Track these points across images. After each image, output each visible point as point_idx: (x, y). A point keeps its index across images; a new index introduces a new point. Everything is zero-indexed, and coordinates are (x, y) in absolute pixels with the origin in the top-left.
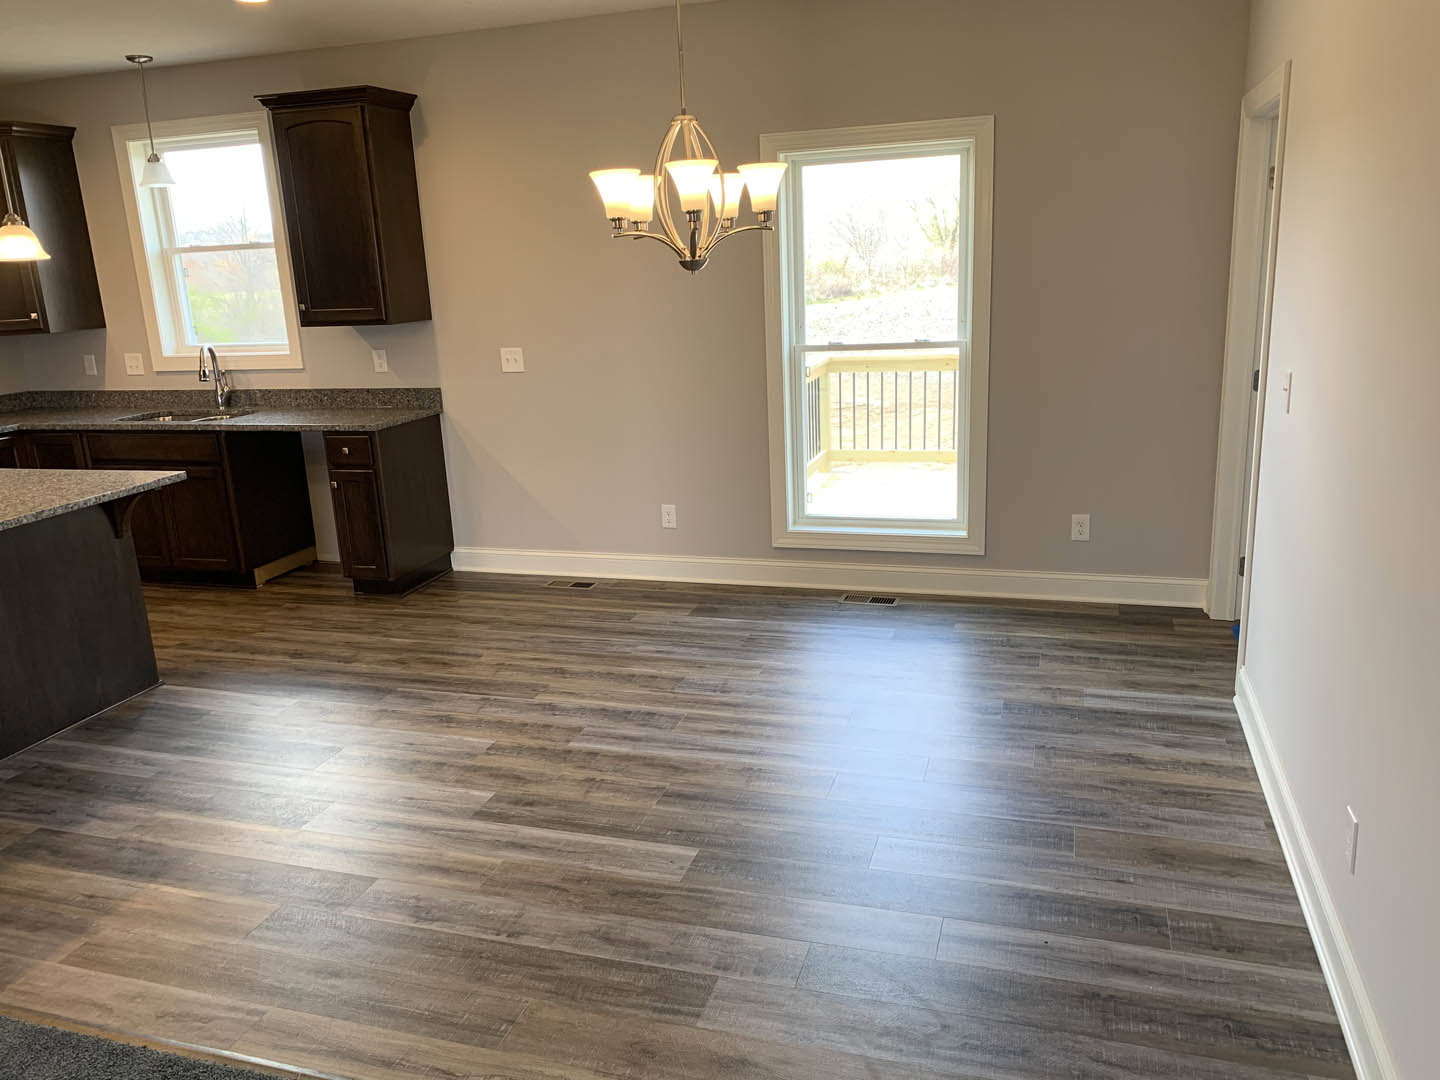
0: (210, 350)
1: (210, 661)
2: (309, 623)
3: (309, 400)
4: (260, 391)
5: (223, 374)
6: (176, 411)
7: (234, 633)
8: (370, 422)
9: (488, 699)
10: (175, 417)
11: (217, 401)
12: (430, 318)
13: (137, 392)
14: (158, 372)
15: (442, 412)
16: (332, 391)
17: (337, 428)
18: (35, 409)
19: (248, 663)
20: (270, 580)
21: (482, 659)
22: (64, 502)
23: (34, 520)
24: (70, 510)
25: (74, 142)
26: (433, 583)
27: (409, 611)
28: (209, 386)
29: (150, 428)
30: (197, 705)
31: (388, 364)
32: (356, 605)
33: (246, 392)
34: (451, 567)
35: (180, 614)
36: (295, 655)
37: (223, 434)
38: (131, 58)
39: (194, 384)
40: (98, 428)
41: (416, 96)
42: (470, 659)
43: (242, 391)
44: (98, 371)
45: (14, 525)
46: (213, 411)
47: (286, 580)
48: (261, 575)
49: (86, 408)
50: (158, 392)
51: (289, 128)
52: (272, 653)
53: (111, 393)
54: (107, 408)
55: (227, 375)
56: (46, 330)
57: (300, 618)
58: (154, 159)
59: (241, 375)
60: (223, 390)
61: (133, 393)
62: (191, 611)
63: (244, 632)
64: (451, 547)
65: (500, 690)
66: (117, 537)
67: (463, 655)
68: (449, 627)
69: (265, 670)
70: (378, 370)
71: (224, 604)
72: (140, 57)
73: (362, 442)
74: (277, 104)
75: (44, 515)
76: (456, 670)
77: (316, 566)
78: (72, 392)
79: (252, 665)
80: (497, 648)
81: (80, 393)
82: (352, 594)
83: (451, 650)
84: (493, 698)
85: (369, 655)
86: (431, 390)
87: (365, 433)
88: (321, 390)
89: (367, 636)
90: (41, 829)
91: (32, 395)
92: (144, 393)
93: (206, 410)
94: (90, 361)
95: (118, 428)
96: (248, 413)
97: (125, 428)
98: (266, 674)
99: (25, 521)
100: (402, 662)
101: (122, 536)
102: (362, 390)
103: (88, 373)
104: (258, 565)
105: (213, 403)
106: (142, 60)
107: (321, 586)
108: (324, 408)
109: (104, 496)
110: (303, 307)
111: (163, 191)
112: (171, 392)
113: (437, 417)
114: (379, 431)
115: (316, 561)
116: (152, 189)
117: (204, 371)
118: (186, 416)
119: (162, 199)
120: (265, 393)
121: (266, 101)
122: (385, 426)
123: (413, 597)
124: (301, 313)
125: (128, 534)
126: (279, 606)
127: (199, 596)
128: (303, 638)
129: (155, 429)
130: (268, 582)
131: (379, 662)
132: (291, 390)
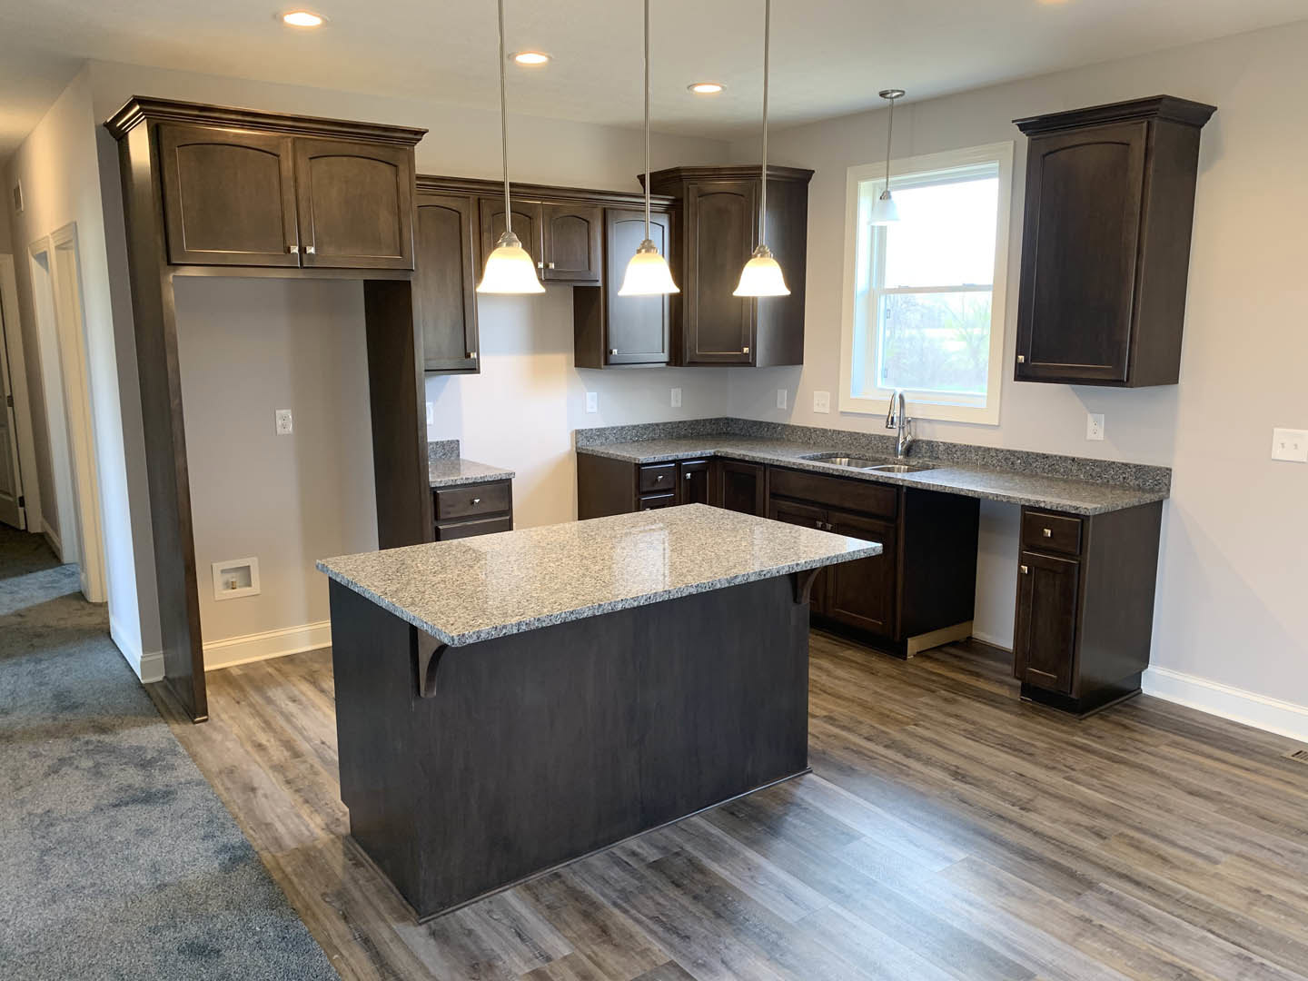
0: (901, 397)
1: (859, 752)
2: (970, 727)
3: (999, 461)
4: (944, 443)
5: (909, 422)
6: (853, 453)
7: (884, 717)
8: (1086, 503)
9: (1250, 959)
10: (852, 459)
11: (896, 449)
12: (1176, 381)
13: (819, 429)
14: (842, 412)
15: (1168, 497)
16: (1028, 454)
17: (1042, 505)
18: (727, 433)
19: (903, 771)
20: (920, 652)
21: (1220, 869)
22: (757, 569)
23: (727, 585)
24: (763, 577)
25: (809, 185)
26: (1116, 707)
27: (1094, 745)
28: (893, 433)
29: (831, 471)
30: (848, 820)
31: (1106, 430)
32: (1023, 715)
33: (929, 443)
34: (1139, 688)
35: (829, 673)
36: (958, 775)
37: (905, 490)
38: (883, 94)
39: (878, 428)
40: (782, 464)
41: (1215, 109)
42: (1200, 862)
43: (923, 442)
44: (787, 406)
45: (708, 589)
46: (891, 458)
47: (938, 655)
48: (913, 645)
49: (771, 439)
50: (839, 432)
51: (1047, 154)
52: (928, 762)
53: (794, 429)
54: (789, 440)
55: (912, 423)
56: (753, 364)
57: (957, 716)
58: (886, 196)
59: (926, 425)
60: (905, 438)
61: (815, 430)
62: (840, 672)
63: (897, 720)
64: (1145, 661)
65: (1265, 946)
66: (795, 600)
67: (1185, 849)
68: (1157, 791)
69: (922, 788)
70: (1090, 436)
71: (872, 672)
72: (893, 91)
73: (1073, 527)
74: (1035, 128)
75: (737, 581)
76: (1182, 876)
77: (971, 647)
78: (761, 422)
79: (908, 775)
80: (1239, 855)
81: (768, 424)
82: (1018, 697)
83: (1165, 834)
84: (1258, 959)
85: (1052, 806)
86: (1160, 469)
87: (1077, 516)
88: (1016, 452)
89: (1043, 771)
90: (672, 963)
91: (728, 421)
92: (825, 431)
93: (883, 457)
94: (783, 395)
95: (801, 467)
96: (927, 468)
97: (807, 468)
98: (922, 794)
99: (718, 586)
100: (1099, 835)
101: (800, 603)
102: (1066, 458)
103: (779, 406)
104: (912, 635)
105: (892, 451)
106: (894, 95)
107: (978, 675)
108: (1016, 473)
109: (797, 565)
110: (1021, 358)
111: (883, 230)
112: (851, 434)
113: (1159, 504)
114: (1095, 516)
115: (970, 638)
116: (873, 227)
117: (893, 418)
118: (864, 461)
119: (880, 236)
120: (950, 448)
121: (1025, 126)
122: (1103, 511)
123: (1093, 722)
124: (1018, 365)
125: (806, 599)
126: (933, 692)
127: (849, 653)
128: (964, 750)
129: (835, 473)
130: (920, 654)
131: (1067, 822)
132: (980, 447)
